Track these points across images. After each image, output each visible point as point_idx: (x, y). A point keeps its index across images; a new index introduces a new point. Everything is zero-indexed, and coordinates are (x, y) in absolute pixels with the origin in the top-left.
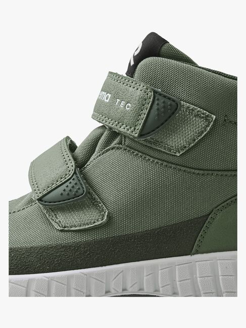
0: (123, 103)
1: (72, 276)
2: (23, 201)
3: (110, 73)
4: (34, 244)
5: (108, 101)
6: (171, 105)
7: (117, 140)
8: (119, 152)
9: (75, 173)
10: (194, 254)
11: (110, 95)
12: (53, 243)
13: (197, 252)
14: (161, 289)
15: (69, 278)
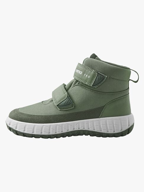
0: (87, 75)
1: (63, 124)
2: (49, 101)
3: (79, 63)
4: (52, 114)
5: (81, 74)
6: (102, 77)
7: (78, 83)
8: (78, 86)
9: (68, 96)
10: (100, 118)
11: (82, 72)
12: (57, 114)
13: (101, 117)
14: (90, 128)
15: (62, 125)
